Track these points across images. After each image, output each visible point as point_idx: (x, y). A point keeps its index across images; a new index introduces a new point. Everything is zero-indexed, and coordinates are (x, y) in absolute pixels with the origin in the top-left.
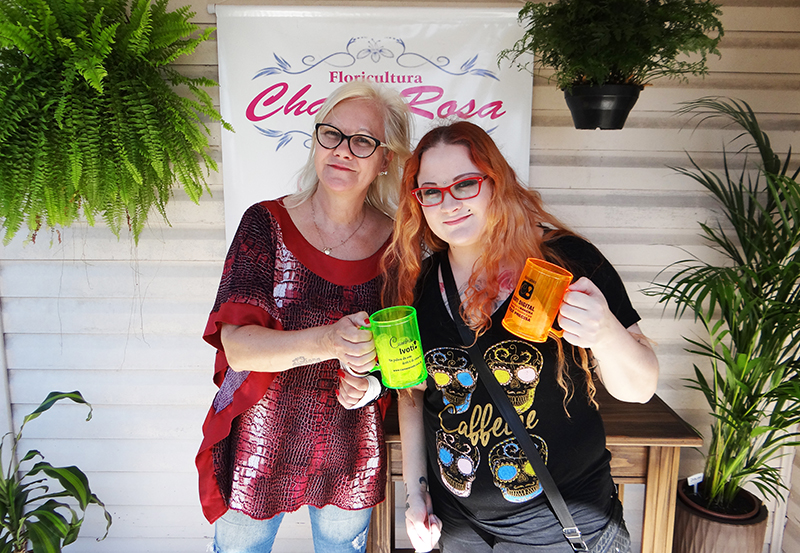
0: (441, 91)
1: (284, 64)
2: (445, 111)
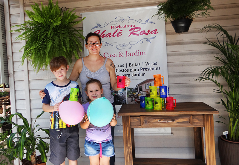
0: (140, 28)
1: (99, 25)
2: (141, 33)
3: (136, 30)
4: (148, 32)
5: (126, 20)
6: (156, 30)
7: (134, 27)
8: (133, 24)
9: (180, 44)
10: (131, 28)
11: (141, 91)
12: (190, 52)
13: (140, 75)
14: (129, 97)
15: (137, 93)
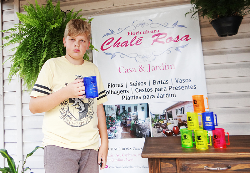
0: (166, 34)
1: (112, 32)
2: (168, 41)
3: (161, 36)
4: (177, 39)
5: (147, 24)
6: (188, 36)
7: (158, 33)
8: (157, 29)
9: (221, 53)
10: (154, 34)
11: (170, 119)
12: (237, 65)
13: (168, 96)
14: (154, 127)
15: (165, 121)
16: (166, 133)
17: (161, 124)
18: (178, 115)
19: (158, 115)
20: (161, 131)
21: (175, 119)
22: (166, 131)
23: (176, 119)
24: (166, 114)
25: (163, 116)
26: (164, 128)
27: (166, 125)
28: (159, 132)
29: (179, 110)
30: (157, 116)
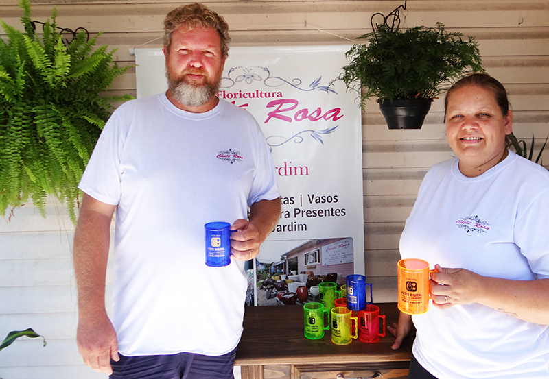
0: (296, 102)
2: (300, 116)
3: (285, 106)
4: (316, 114)
5: (259, 78)
6: (338, 110)
7: (280, 98)
8: (277, 90)
10: (271, 99)
11: (294, 272)
13: (292, 227)
15: (283, 277)
16: (283, 299)
17: (275, 281)
18: (308, 264)
19: (271, 265)
20: (275, 296)
21: (301, 273)
22: (284, 295)
23: (305, 273)
24: (285, 263)
25: (281, 266)
26: (279, 289)
27: (284, 284)
28: (270, 297)
29: (310, 256)
30: (267, 266)
